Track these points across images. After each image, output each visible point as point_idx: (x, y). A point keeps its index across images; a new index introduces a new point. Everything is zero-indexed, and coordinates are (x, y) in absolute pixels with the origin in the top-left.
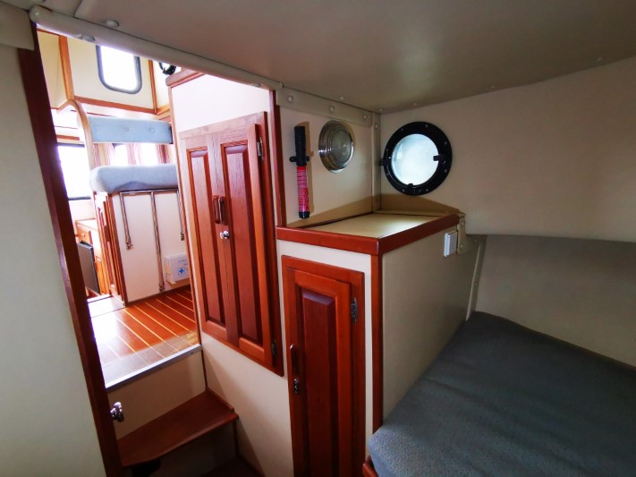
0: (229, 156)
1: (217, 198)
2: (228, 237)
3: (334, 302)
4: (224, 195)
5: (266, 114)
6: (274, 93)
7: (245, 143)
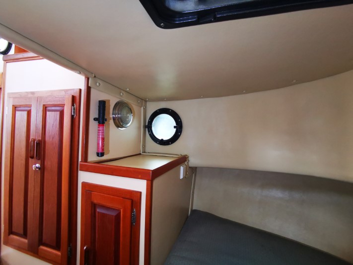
0: (48, 113)
1: (34, 140)
2: (39, 168)
3: (120, 213)
4: (40, 139)
5: (80, 90)
6: (88, 79)
7: (63, 106)
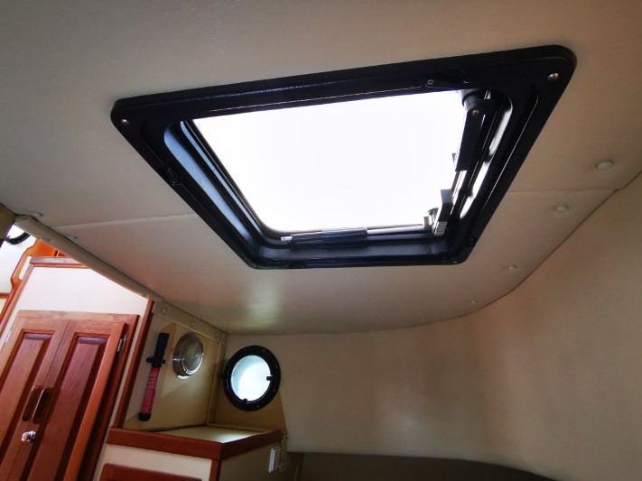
0: (79, 346)
1: (40, 389)
2: (33, 439)
4: (53, 386)
5: (138, 317)
6: (153, 303)
7: (106, 337)
